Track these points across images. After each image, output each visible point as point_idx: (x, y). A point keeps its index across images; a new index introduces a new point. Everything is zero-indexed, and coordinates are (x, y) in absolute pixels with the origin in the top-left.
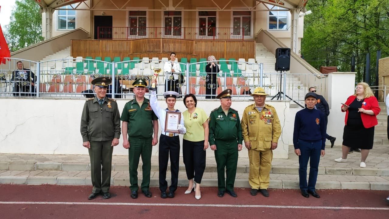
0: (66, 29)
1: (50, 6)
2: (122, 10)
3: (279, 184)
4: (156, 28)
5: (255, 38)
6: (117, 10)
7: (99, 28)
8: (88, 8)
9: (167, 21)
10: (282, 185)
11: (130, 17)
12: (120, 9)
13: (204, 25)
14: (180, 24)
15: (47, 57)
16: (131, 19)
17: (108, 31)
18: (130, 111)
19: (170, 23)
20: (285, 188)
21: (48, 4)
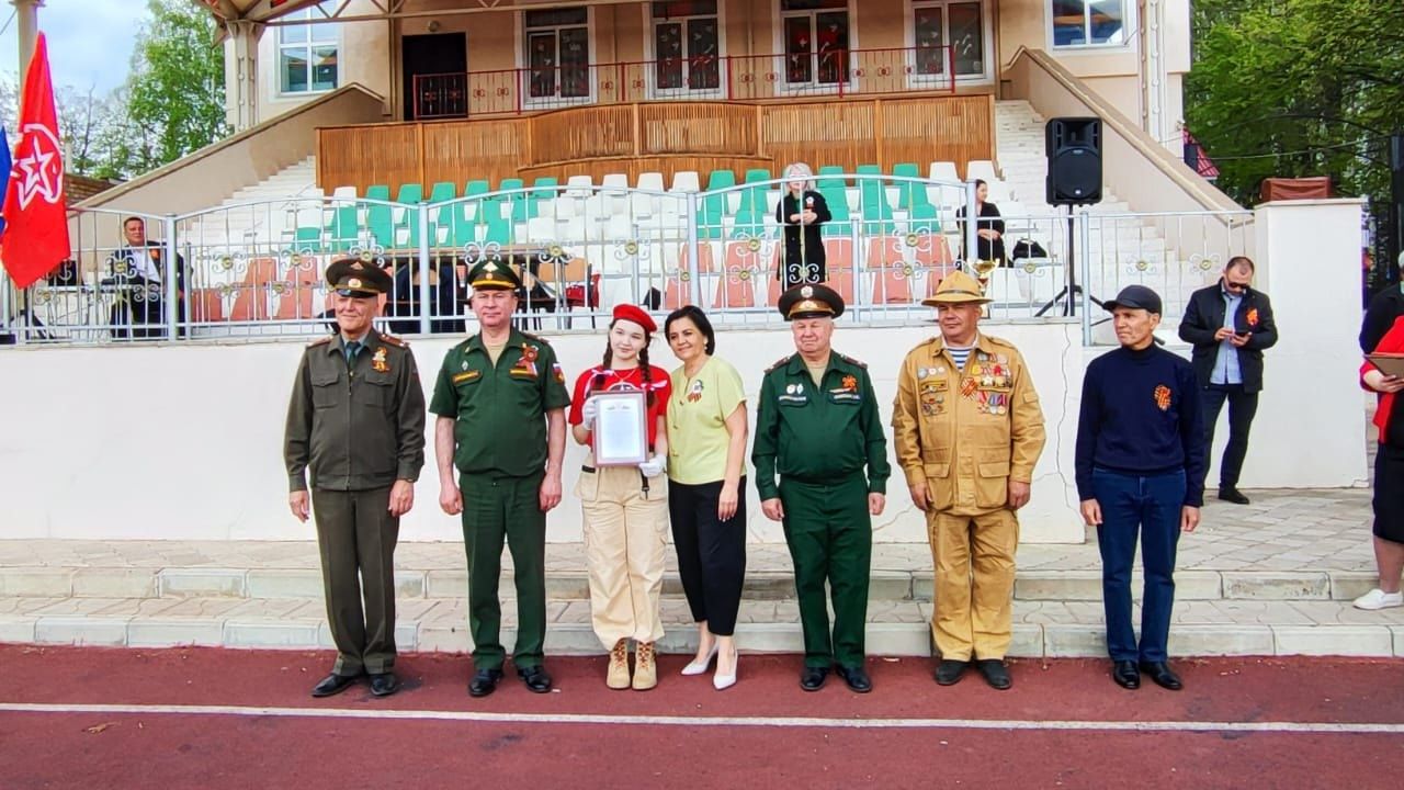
0: (306, 89)
1: (250, 15)
2: (498, 9)
3: (1032, 641)
4: (623, 64)
5: (1002, 81)
6: (481, 9)
7: (418, 79)
8: (380, 12)
9: (665, 38)
10: (1044, 645)
11: (528, 33)
12: (490, 6)
13: (803, 42)
14: (712, 46)
15: (236, 194)
16: (533, 37)
17: (450, 88)
18: (458, 378)
19: (676, 45)
20: (1053, 655)
21: (242, 9)
